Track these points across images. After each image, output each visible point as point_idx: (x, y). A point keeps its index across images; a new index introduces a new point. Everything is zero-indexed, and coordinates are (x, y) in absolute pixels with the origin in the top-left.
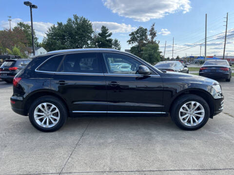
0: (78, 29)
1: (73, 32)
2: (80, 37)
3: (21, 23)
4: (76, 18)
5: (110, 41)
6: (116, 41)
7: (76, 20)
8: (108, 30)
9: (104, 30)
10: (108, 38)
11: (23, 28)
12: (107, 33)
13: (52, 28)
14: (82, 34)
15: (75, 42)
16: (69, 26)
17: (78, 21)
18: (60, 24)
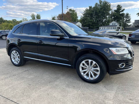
0: (101, 9)
1: (98, 11)
2: (101, 14)
3: (70, 9)
4: (101, 2)
5: (123, 14)
6: (127, 14)
7: (101, 3)
8: (121, 7)
9: (119, 7)
10: (121, 13)
11: (71, 12)
12: (121, 9)
13: (86, 10)
14: (103, 12)
15: (99, 17)
16: (96, 8)
17: (102, 4)
18: (90, 7)
